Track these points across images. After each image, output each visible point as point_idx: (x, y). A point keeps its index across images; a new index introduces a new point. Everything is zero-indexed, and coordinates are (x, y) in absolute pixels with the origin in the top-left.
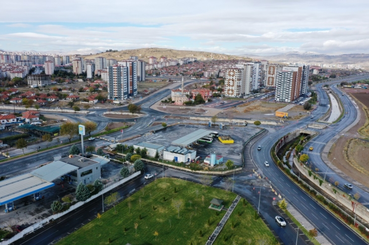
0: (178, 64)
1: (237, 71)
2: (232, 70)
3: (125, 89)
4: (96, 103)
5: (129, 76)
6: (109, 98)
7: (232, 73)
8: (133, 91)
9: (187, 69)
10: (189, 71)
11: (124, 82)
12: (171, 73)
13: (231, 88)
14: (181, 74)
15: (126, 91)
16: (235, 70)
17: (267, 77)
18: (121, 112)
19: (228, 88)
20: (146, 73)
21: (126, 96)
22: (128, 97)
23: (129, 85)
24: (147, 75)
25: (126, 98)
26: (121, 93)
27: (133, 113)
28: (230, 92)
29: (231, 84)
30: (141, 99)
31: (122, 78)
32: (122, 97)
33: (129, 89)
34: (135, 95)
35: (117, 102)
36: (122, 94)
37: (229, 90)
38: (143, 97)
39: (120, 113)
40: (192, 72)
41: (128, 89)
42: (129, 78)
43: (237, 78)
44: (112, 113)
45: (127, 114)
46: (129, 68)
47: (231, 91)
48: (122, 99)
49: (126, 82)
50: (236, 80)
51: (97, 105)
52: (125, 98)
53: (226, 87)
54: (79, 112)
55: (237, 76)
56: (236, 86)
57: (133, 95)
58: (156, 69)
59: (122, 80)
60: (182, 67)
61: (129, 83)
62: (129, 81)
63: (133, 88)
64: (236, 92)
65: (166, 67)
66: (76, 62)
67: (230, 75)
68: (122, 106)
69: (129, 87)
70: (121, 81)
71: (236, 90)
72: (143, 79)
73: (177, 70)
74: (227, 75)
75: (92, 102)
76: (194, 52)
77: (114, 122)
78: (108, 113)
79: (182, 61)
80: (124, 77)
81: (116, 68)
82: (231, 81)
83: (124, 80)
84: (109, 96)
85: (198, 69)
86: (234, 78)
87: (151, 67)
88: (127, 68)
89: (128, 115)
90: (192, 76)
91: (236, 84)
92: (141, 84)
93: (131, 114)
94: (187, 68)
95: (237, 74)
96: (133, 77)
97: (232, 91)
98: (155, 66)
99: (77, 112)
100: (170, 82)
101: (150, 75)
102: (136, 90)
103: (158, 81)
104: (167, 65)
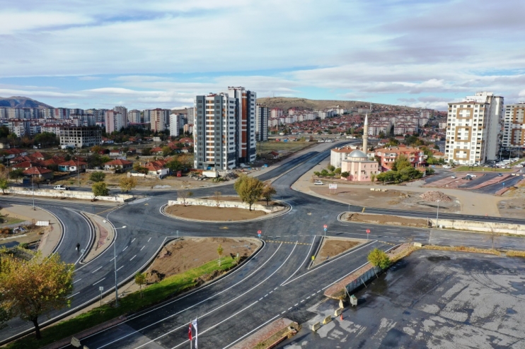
0: (318, 119)
1: (478, 109)
2: (465, 106)
3: (230, 146)
4: (163, 177)
5: (241, 120)
6: (196, 167)
7: (465, 113)
8: (249, 151)
9: (334, 124)
10: (338, 127)
11: (230, 131)
12: (309, 131)
13: (462, 145)
14: (326, 131)
15: (234, 151)
16: (472, 106)
17: (509, 129)
18: (217, 199)
19: (455, 145)
20: (268, 131)
21: (234, 161)
22: (238, 165)
23: (240, 139)
24: (270, 134)
25: (234, 166)
26: (223, 155)
27: (251, 203)
28: (461, 155)
29: (463, 137)
30: (265, 169)
31: (225, 120)
32: (225, 163)
33: (241, 149)
34: (251, 160)
35: (212, 174)
36: (225, 158)
37: (457, 151)
38: (269, 164)
39: (213, 204)
40: (344, 128)
41: (237, 148)
42: (241, 125)
43: (477, 123)
44: (194, 202)
45: (232, 205)
46: (240, 101)
47: (461, 153)
48: (225, 168)
49: (234, 131)
50: (477, 127)
51: (165, 180)
52: (231, 167)
53: (450, 145)
54: (105, 198)
55: (477, 118)
56: (476, 141)
57: (248, 161)
58: (282, 126)
59: (225, 126)
60: (326, 121)
61: (241, 134)
62: (241, 130)
63: (248, 146)
64: (474, 155)
65: (299, 123)
66: (156, 112)
67: (460, 117)
68: (221, 184)
69: (241, 144)
70: (222, 129)
71: (475, 150)
72: (265, 138)
73: (317, 126)
74: (452, 118)
75: (155, 173)
76: (340, 101)
77: (187, 238)
78: (180, 201)
79: (324, 114)
80: (230, 120)
81: (213, 98)
82: (463, 131)
83: (230, 125)
84: (195, 162)
85: (353, 124)
86: (470, 123)
87: (275, 123)
88: (237, 100)
89: (236, 209)
90: (345, 134)
91: (476, 137)
92: (262, 145)
93: (244, 206)
94: (335, 122)
95: (478, 113)
96: (248, 123)
97: (466, 151)
98: (282, 120)
99: (100, 198)
100: (312, 143)
101: (274, 133)
102: (253, 151)
103: (291, 140)
104: (301, 119)
